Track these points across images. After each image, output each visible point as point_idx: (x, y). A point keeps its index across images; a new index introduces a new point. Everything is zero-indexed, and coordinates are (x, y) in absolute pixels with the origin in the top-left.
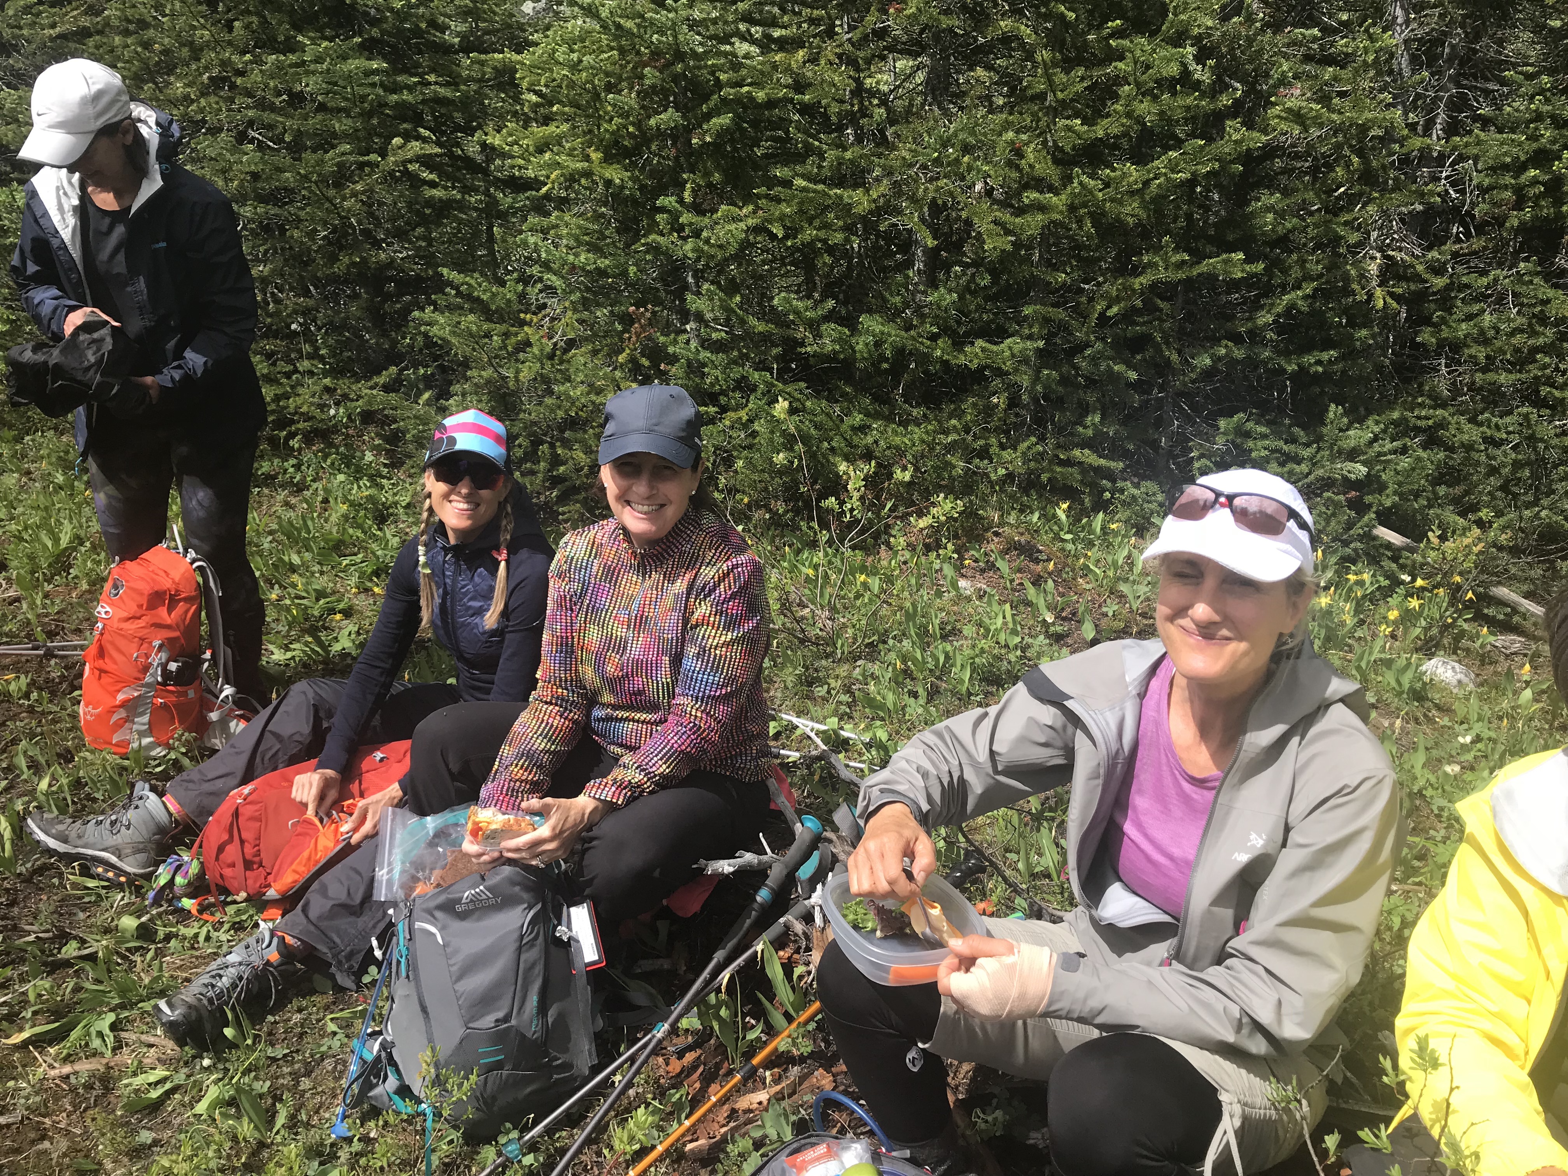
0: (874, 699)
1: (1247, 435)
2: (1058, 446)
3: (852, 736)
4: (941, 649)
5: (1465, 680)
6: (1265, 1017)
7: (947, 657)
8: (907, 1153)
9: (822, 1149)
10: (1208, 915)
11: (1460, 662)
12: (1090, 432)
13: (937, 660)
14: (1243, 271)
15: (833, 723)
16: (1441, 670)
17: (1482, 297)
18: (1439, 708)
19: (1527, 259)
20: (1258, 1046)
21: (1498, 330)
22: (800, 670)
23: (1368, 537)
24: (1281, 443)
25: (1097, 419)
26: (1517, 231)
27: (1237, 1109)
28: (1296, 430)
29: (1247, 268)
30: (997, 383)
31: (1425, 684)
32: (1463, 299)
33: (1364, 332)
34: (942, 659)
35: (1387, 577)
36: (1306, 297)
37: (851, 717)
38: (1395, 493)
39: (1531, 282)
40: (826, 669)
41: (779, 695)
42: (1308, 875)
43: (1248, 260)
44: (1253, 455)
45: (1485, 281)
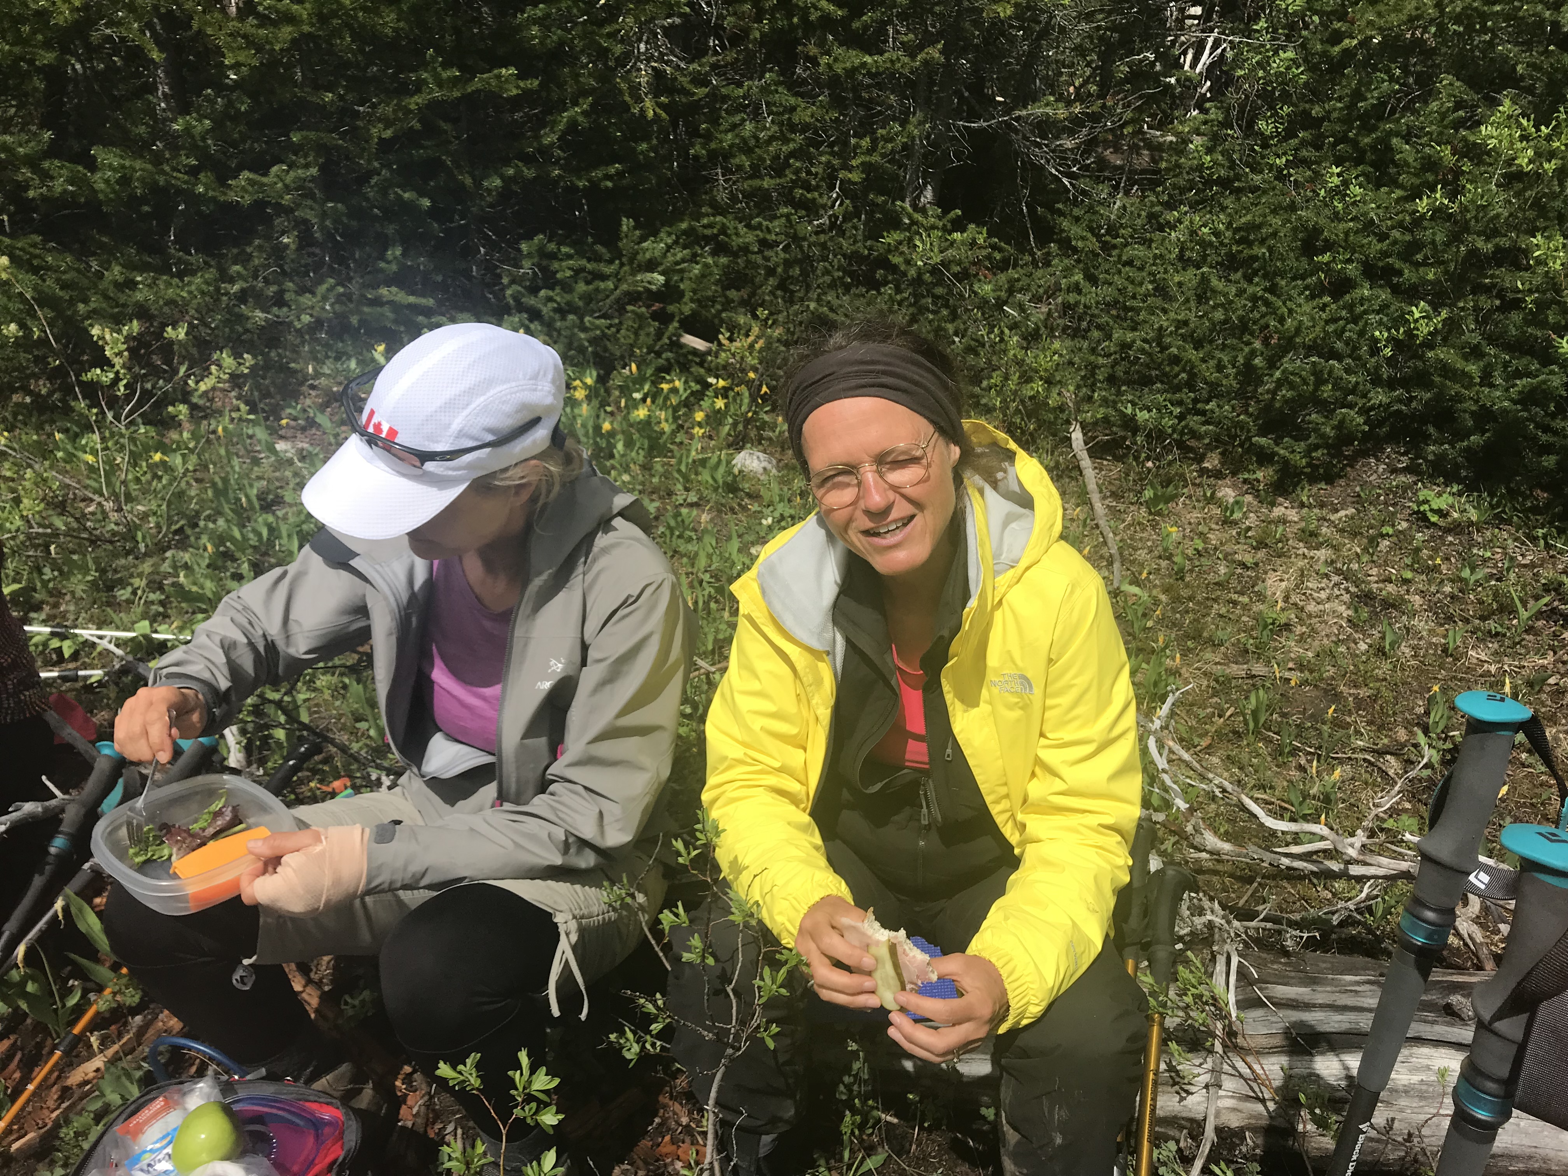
0: (190, 592)
1: (553, 256)
2: (364, 286)
3: (170, 637)
4: (261, 521)
5: (769, 467)
6: (588, 832)
7: (271, 529)
8: (263, 1071)
9: (159, 1103)
10: (521, 749)
11: (764, 452)
12: (394, 267)
13: (259, 535)
14: (518, 87)
15: (144, 626)
16: (748, 462)
17: (741, 108)
18: (749, 495)
19: (771, 70)
20: (587, 860)
21: (757, 138)
22: (93, 575)
23: (675, 345)
24: (583, 262)
25: (398, 252)
26: (762, 43)
27: (573, 926)
28: (598, 247)
29: (522, 84)
30: (280, 222)
31: (735, 476)
32: (726, 110)
33: (644, 146)
34: (265, 533)
35: (697, 382)
36: (584, 113)
37: (166, 616)
38: (692, 300)
39: (777, 91)
40: (126, 568)
41: (72, 608)
42: (608, 687)
43: (520, 77)
44: (558, 276)
45: (741, 92)
